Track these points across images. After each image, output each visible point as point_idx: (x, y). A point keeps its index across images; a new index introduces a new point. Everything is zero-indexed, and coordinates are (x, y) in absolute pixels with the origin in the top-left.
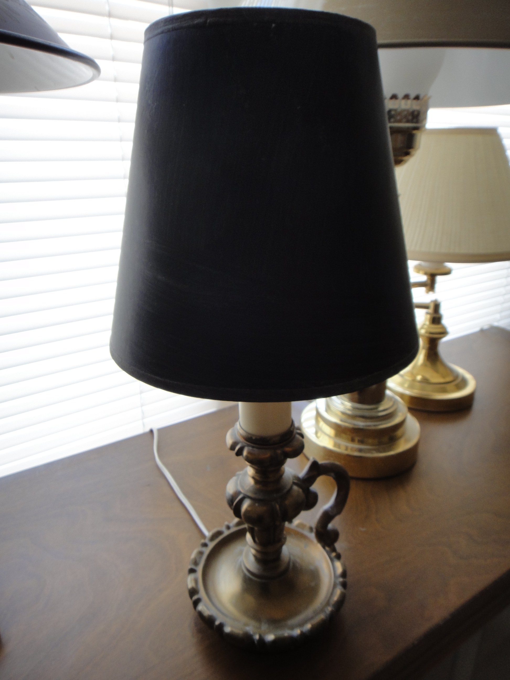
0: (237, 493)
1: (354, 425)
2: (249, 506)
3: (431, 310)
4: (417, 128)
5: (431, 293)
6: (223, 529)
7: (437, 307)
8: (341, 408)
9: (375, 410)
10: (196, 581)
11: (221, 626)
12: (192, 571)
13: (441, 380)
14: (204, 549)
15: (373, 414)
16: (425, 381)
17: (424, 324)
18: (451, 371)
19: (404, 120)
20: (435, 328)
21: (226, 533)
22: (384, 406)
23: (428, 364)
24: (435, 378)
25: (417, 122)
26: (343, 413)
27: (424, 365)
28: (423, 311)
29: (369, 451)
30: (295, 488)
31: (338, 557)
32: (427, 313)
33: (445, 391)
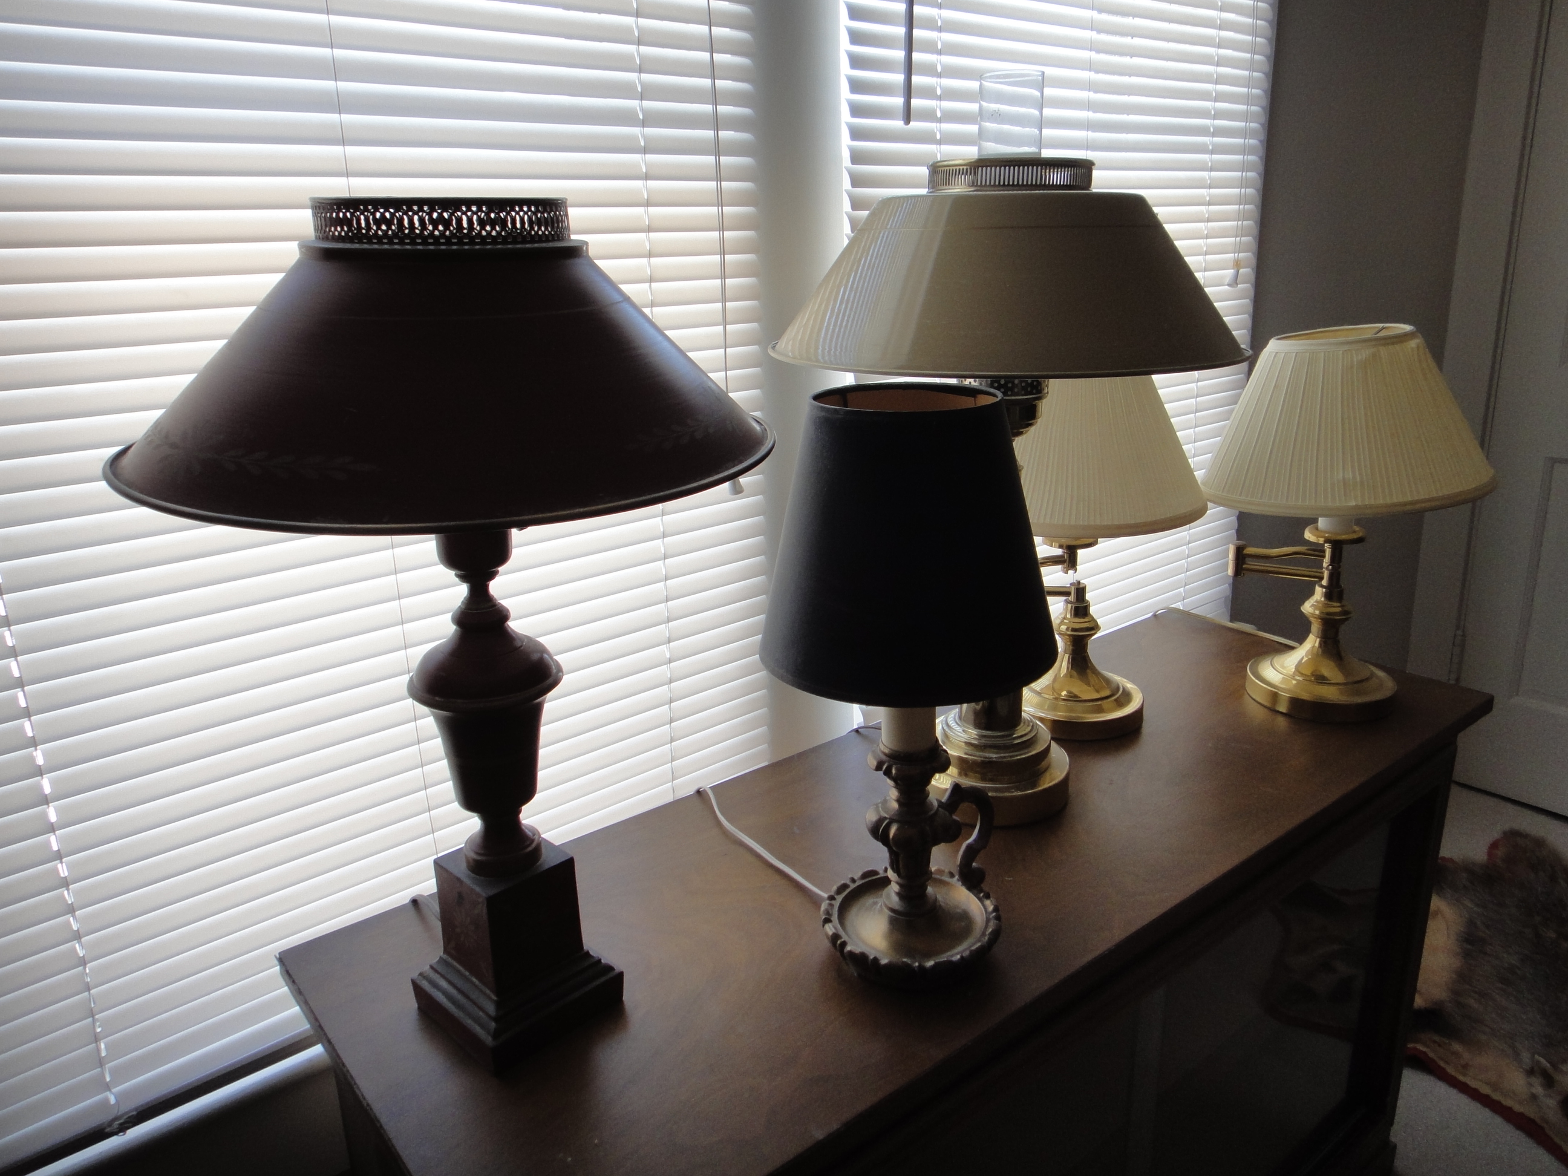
0: (881, 820)
1: (986, 758)
2: (898, 830)
3: (1072, 598)
4: (1039, 398)
5: (1071, 572)
6: (848, 882)
7: (1080, 591)
8: (964, 737)
9: (1010, 738)
10: (835, 928)
11: (876, 959)
12: (827, 920)
13: (1096, 696)
14: (833, 902)
15: (1007, 741)
16: (1073, 698)
17: (1065, 618)
18: (1108, 681)
19: (1023, 392)
20: (1080, 623)
21: (853, 886)
22: (1021, 730)
23: (1074, 673)
24: (1087, 693)
25: (1041, 393)
26: (968, 744)
27: (1069, 675)
28: (1062, 599)
29: (1007, 790)
30: (940, 809)
31: (987, 897)
32: (1067, 602)
33: (1100, 710)
